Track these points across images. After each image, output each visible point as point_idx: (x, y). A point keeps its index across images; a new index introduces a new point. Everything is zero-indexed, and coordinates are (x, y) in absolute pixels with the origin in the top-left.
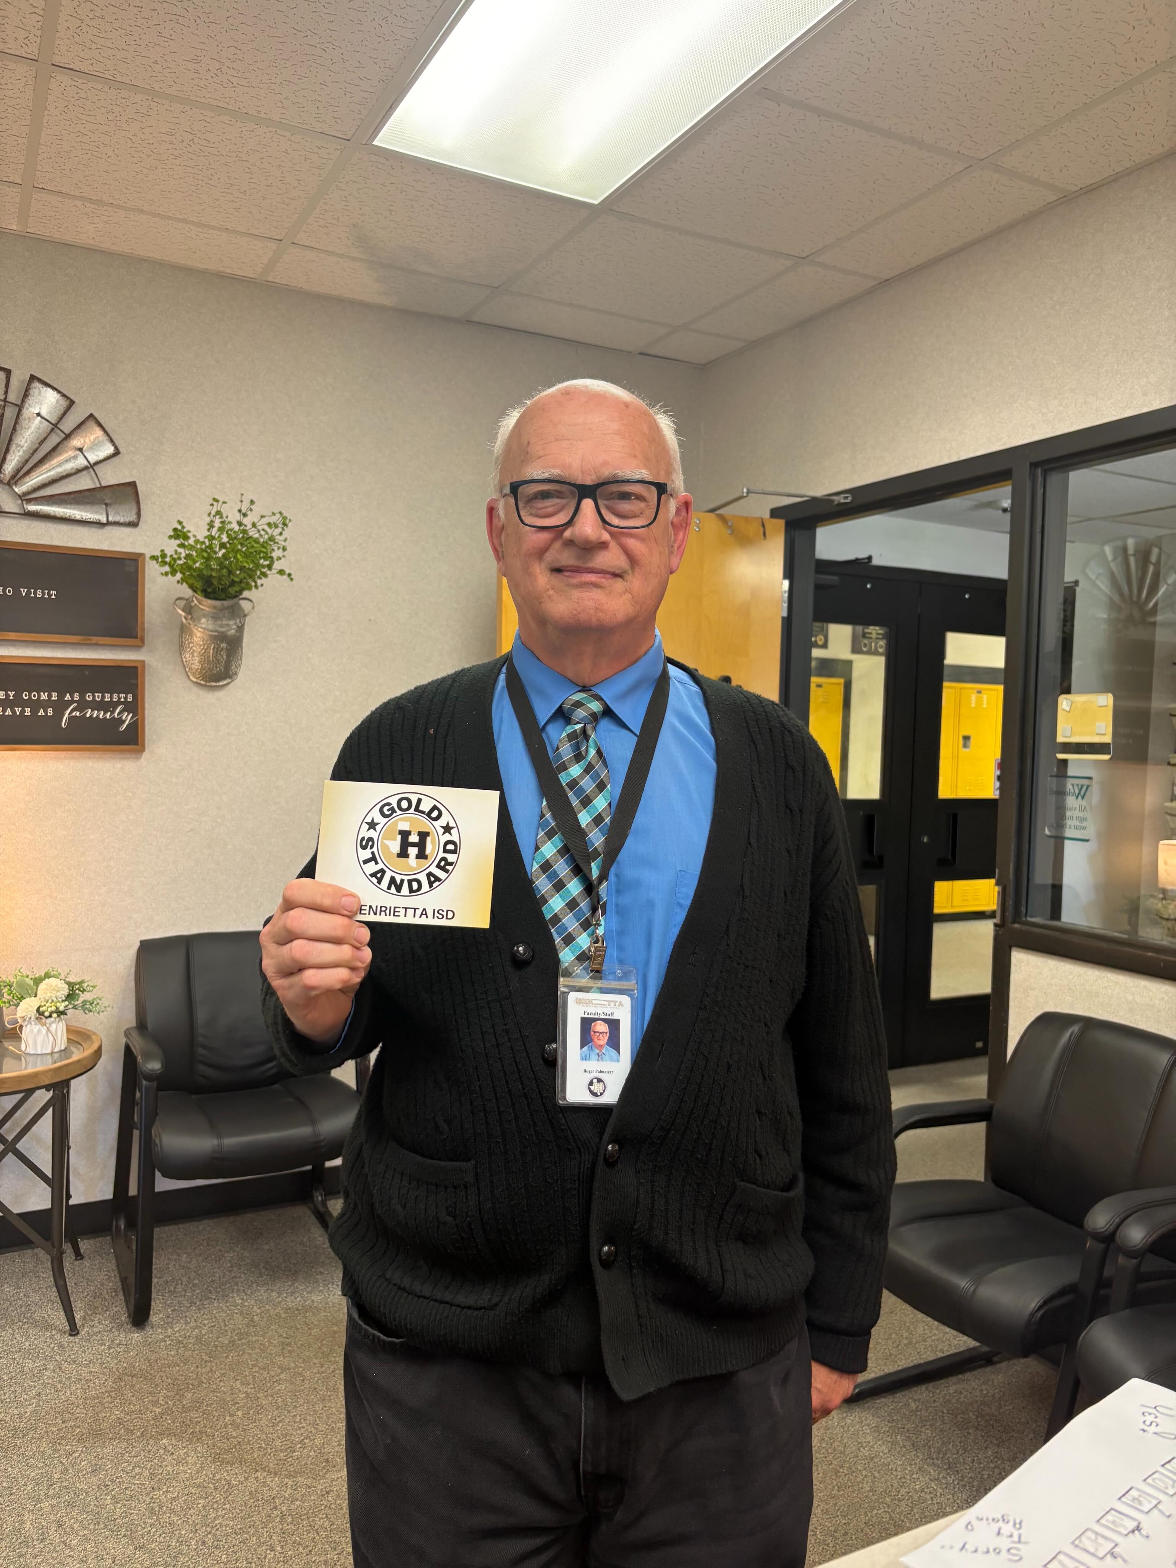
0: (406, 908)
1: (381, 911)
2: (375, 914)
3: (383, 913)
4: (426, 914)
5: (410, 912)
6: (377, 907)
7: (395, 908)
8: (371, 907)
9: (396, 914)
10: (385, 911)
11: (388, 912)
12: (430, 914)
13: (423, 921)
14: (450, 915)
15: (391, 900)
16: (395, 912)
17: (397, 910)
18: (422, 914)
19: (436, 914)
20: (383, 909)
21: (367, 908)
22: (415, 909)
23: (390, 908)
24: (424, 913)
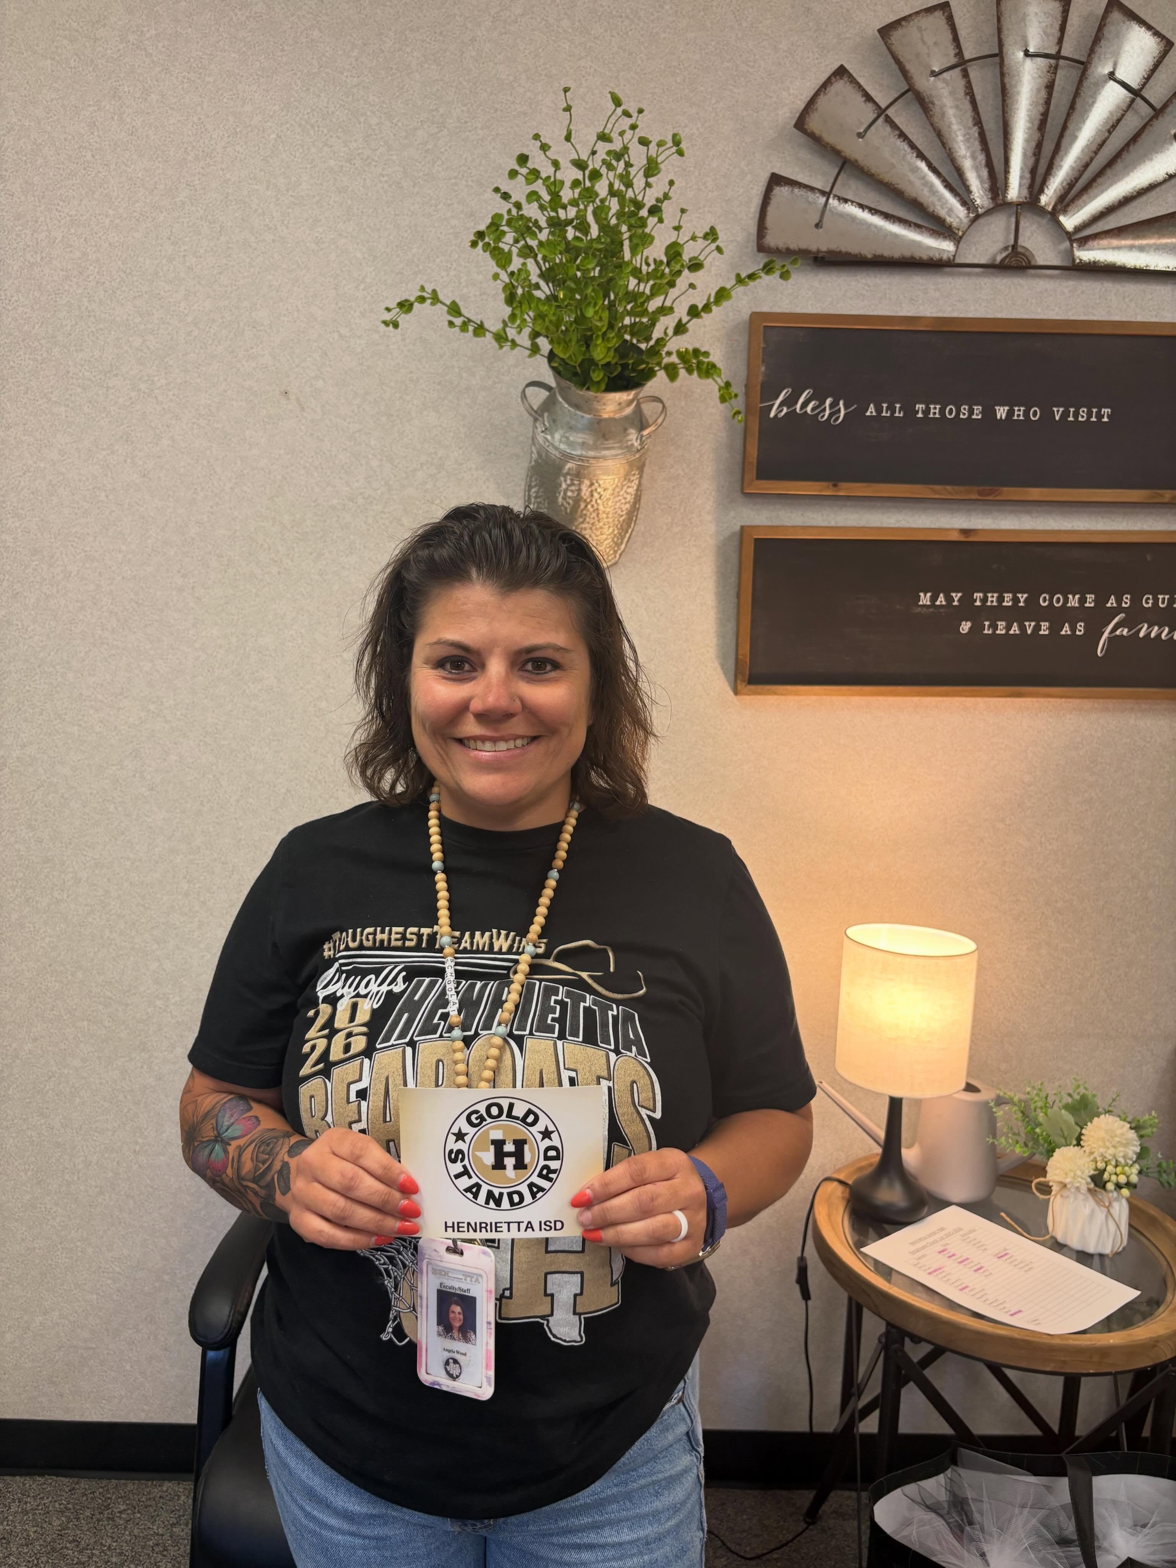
0: (509, 1223)
1: (481, 1228)
2: (475, 1231)
3: (483, 1230)
4: (532, 1227)
5: (514, 1227)
6: (476, 1224)
7: (496, 1223)
8: (469, 1224)
9: (498, 1229)
10: (485, 1228)
11: (489, 1228)
12: (536, 1226)
13: (530, 1234)
14: (559, 1225)
15: (491, 1215)
16: (496, 1227)
17: (498, 1225)
18: (527, 1227)
19: (543, 1226)
20: (484, 1225)
21: (465, 1225)
22: (519, 1223)
23: (491, 1223)
24: (530, 1226)
